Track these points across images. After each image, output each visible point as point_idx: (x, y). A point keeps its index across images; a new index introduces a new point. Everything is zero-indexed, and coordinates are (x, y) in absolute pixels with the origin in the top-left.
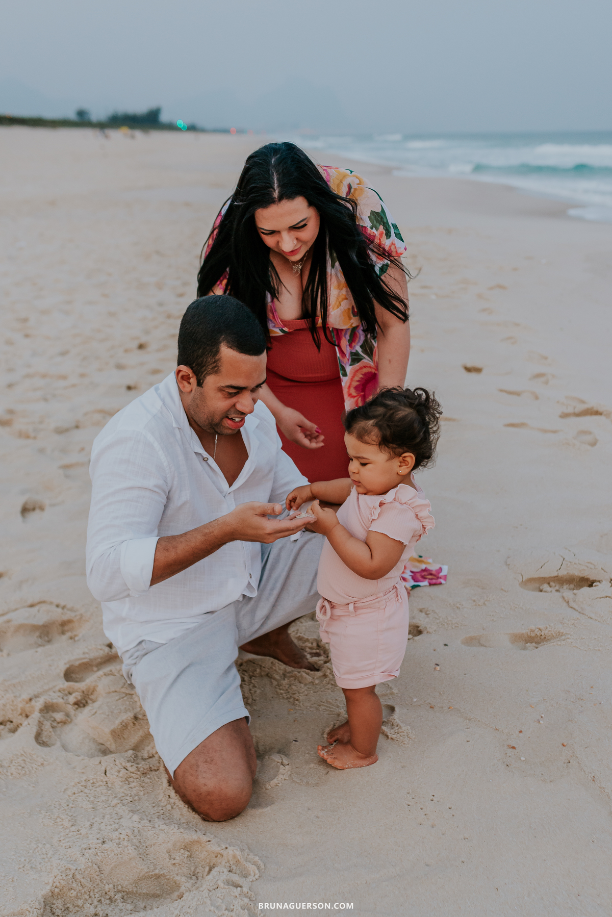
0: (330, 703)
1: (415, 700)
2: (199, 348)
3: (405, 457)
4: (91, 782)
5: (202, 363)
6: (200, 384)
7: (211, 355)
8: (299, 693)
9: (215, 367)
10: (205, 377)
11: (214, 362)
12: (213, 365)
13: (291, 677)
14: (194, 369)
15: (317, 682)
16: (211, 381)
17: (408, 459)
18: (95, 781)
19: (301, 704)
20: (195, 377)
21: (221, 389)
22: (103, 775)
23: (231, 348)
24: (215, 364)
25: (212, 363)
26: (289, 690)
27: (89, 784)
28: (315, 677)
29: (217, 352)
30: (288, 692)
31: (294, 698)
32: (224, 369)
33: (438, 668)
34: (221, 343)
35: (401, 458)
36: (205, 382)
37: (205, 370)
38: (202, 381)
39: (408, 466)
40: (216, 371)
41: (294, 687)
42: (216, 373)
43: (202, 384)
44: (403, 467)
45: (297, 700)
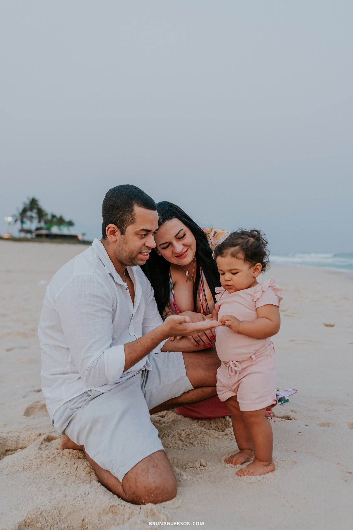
0: (228, 447)
1: (284, 448)
2: (121, 211)
3: (257, 266)
4: (67, 473)
5: (123, 219)
6: (123, 233)
7: (129, 213)
8: (208, 441)
9: (132, 220)
10: (126, 228)
11: (131, 217)
12: (131, 219)
13: (205, 433)
14: (118, 225)
15: (221, 437)
16: (130, 229)
17: (258, 267)
18: (69, 473)
19: (209, 447)
20: (119, 230)
21: (137, 234)
22: (75, 469)
23: (140, 206)
24: (132, 218)
25: (130, 218)
26: (202, 440)
27: (65, 474)
28: (220, 435)
29: (133, 210)
30: (202, 441)
31: (205, 444)
32: (137, 220)
33: (301, 434)
34: (134, 205)
35: (255, 267)
36: (126, 231)
37: (126, 223)
38: (124, 231)
39: (258, 272)
40: (133, 222)
41: (205, 438)
42: (133, 224)
43: (124, 233)
44: (255, 273)
45: (207, 445)
